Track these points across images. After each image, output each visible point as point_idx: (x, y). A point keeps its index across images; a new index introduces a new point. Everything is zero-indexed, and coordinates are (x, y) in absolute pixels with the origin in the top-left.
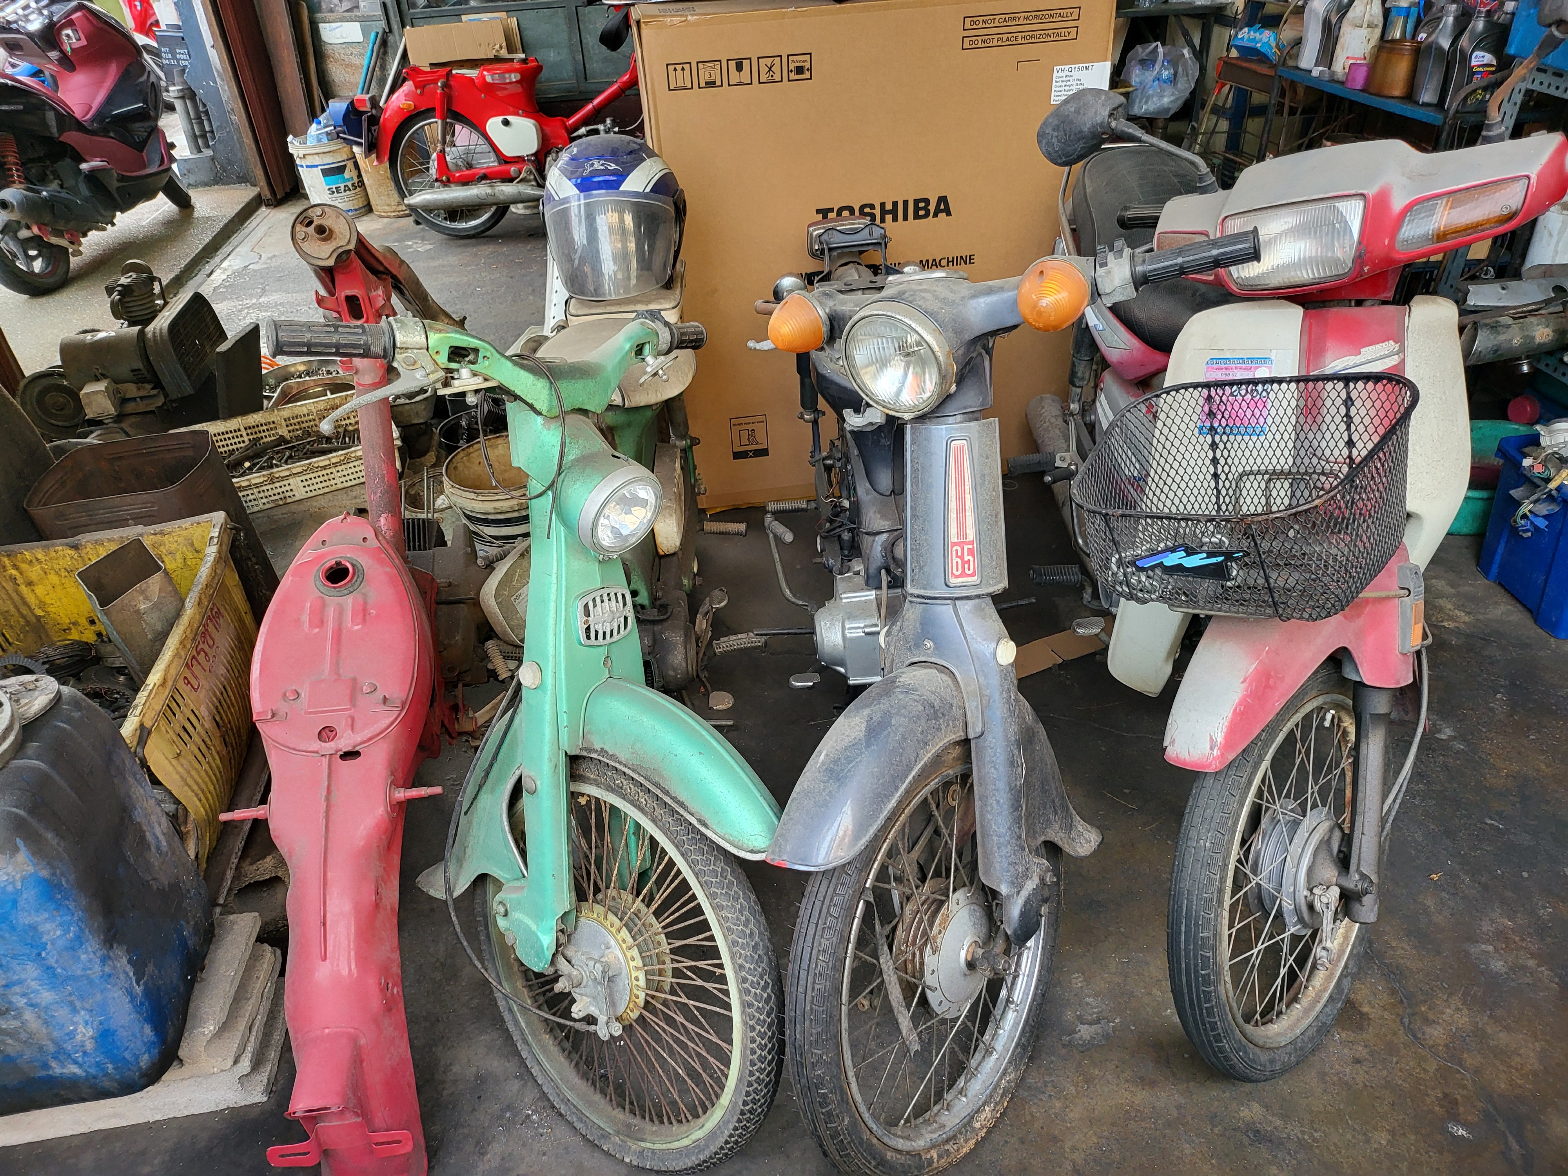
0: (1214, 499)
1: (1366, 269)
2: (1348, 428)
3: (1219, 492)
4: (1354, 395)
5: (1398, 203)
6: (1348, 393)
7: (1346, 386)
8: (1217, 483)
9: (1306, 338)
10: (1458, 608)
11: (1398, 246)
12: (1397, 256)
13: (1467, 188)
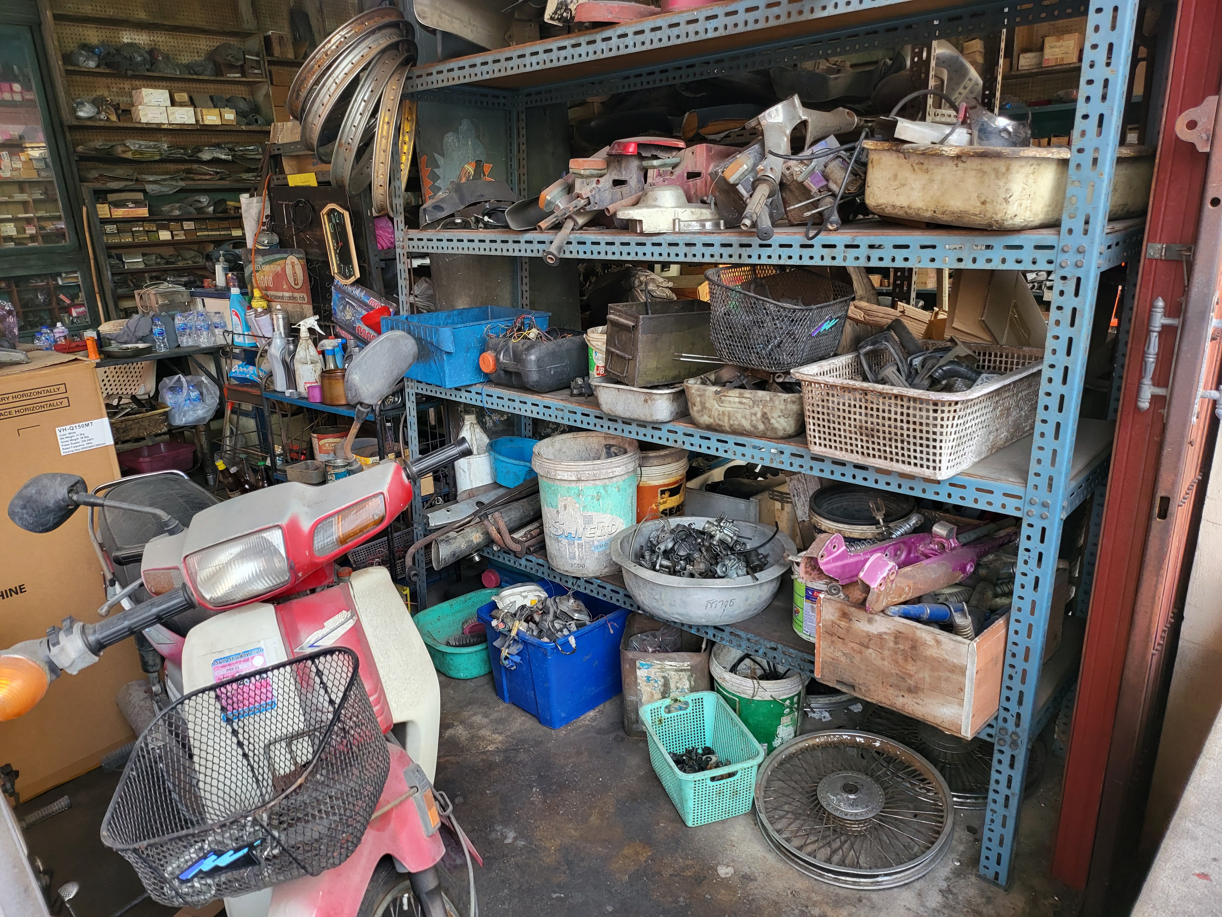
0: (250, 774)
1: (300, 574)
2: (326, 692)
3: (252, 768)
4: (321, 667)
5: (306, 525)
6: (317, 667)
7: (313, 662)
8: (248, 760)
9: (282, 626)
10: (494, 732)
11: (317, 554)
12: (317, 561)
13: (348, 508)
